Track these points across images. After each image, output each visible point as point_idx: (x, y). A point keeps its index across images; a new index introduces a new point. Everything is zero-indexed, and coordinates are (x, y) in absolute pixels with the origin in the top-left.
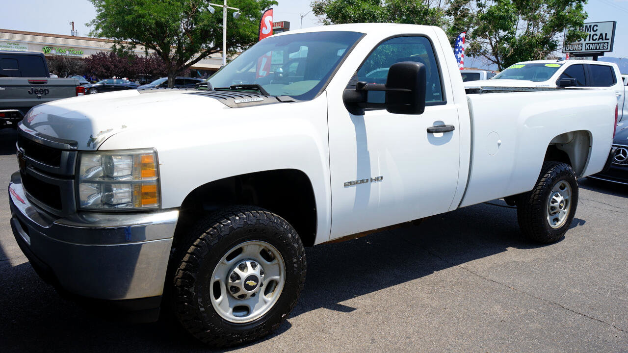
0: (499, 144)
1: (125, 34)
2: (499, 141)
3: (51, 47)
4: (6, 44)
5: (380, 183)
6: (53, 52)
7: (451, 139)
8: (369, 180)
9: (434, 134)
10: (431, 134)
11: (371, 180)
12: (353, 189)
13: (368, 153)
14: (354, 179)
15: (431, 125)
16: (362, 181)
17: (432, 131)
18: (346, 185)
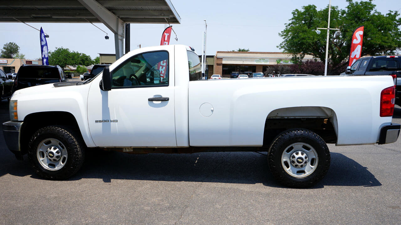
0: (212, 111)
1: (298, 51)
2: (212, 109)
3: (281, 60)
4: (258, 60)
5: (116, 123)
6: (282, 63)
7: (167, 104)
8: (110, 121)
9: (153, 102)
10: (152, 101)
11: (111, 121)
12: (101, 124)
13: (109, 108)
14: (101, 119)
15: (152, 97)
16: (105, 121)
17: (151, 100)
18: (97, 121)
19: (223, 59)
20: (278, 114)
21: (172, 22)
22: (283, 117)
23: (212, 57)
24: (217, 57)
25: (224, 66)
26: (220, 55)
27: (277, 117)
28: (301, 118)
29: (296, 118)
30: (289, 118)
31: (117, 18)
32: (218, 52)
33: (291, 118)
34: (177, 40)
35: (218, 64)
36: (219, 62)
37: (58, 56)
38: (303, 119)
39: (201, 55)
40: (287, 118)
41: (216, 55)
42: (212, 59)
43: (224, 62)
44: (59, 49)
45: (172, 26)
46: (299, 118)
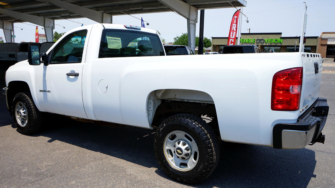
0: (107, 88)
7: (78, 79)
9: (70, 76)
11: (47, 91)
12: (43, 93)
14: (42, 89)
15: (69, 72)
17: (68, 75)
18: (40, 91)
19: (328, 39)
20: (176, 95)
21: (237, 6)
22: (183, 100)
23: (316, 37)
24: (322, 38)
25: (329, 46)
26: (325, 36)
27: (176, 99)
28: (201, 102)
29: (196, 102)
30: (189, 101)
31: (190, 6)
32: (324, 33)
33: (190, 101)
34: (248, 22)
35: (322, 45)
36: (323, 43)
37: (183, 40)
38: (203, 104)
39: (300, 37)
40: (186, 101)
41: (321, 36)
42: (315, 40)
43: (329, 43)
44: (184, 34)
45: (240, 10)
46: (199, 102)
